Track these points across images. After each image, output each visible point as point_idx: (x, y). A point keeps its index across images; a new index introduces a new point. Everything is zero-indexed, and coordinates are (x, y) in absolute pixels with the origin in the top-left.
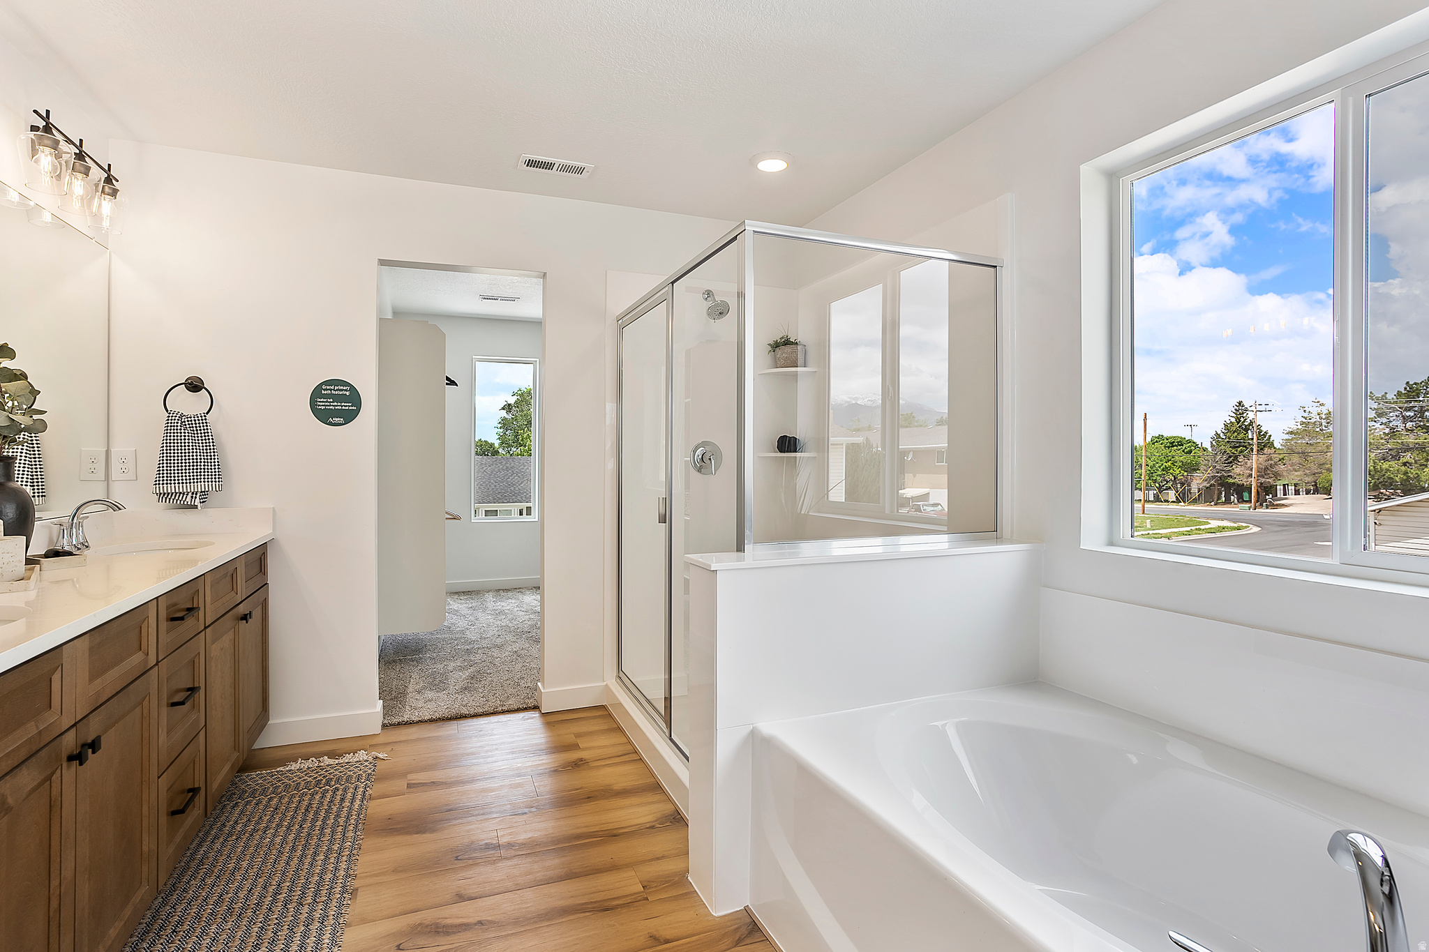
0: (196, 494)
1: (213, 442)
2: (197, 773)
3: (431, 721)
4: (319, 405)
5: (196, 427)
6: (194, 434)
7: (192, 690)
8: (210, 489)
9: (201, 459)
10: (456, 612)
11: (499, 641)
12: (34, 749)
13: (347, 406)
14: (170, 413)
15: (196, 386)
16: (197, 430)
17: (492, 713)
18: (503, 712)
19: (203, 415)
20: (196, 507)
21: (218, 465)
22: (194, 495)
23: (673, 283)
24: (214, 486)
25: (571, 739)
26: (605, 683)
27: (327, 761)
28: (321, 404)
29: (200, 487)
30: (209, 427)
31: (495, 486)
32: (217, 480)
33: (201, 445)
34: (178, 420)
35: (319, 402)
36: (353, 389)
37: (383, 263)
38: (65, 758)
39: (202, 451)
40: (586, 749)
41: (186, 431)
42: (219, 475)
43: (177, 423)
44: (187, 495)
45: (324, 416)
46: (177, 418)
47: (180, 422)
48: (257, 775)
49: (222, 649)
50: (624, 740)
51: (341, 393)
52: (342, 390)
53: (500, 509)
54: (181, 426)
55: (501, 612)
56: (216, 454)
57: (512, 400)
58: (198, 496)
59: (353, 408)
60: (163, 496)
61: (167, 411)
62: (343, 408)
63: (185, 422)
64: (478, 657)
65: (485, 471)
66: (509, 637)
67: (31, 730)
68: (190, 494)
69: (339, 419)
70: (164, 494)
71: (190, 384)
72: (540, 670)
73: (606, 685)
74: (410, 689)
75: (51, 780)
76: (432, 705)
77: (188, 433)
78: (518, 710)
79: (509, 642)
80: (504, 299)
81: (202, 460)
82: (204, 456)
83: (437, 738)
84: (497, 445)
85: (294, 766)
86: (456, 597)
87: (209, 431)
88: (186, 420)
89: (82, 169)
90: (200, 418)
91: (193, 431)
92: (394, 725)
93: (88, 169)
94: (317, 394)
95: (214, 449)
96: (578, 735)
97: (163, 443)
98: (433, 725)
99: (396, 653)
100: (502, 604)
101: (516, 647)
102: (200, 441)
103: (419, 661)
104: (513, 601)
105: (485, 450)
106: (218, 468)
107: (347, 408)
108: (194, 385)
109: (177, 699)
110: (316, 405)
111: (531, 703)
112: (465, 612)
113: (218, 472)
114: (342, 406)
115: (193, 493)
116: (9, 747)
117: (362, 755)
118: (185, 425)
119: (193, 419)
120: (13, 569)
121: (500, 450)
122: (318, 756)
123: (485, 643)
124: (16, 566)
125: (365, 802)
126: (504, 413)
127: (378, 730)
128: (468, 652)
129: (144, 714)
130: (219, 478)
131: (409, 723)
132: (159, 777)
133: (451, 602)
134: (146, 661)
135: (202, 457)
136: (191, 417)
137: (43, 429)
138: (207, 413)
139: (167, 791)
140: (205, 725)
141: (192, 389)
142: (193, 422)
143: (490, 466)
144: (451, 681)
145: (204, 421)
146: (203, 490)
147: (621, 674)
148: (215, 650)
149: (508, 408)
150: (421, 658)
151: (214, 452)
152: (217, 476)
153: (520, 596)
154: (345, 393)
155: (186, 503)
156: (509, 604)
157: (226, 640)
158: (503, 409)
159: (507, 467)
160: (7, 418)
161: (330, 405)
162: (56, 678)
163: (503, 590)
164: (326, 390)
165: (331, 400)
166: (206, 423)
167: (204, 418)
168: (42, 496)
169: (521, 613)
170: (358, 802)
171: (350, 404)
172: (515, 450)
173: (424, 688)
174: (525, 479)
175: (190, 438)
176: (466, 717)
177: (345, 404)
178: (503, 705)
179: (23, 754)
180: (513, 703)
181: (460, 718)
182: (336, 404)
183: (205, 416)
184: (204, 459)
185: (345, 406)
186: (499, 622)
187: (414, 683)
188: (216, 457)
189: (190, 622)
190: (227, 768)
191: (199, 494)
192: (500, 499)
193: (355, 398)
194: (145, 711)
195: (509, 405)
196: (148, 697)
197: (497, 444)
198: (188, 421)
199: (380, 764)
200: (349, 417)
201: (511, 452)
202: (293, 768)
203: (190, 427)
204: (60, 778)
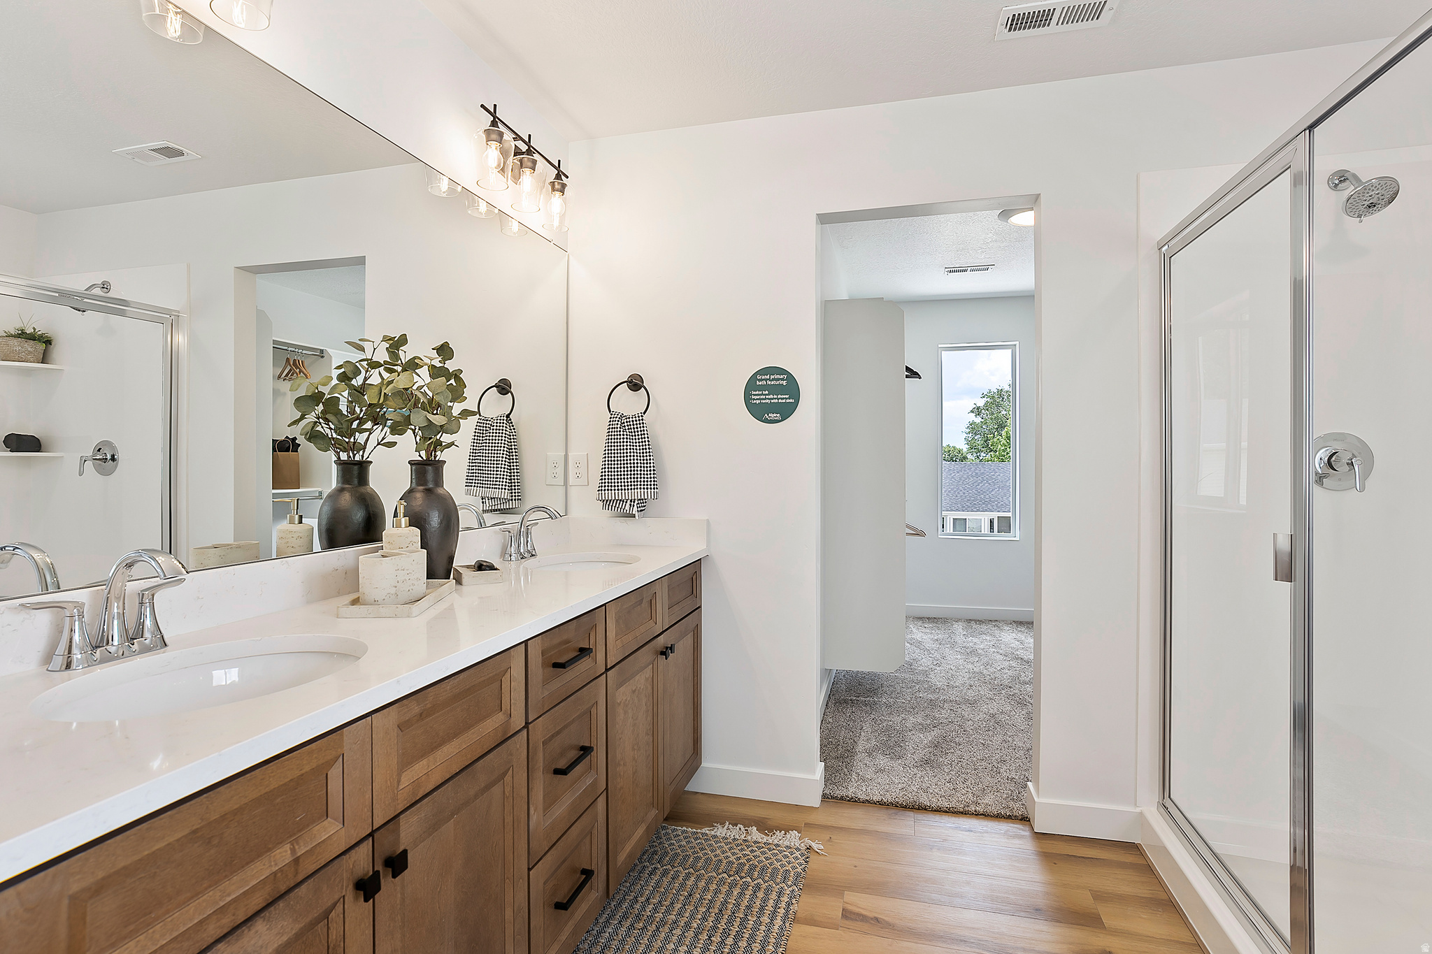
0: (634, 502)
1: (649, 445)
2: (594, 847)
3: (881, 804)
4: (754, 399)
5: (634, 428)
6: (632, 436)
7: (586, 750)
8: (649, 497)
9: (637, 463)
10: (918, 644)
11: (971, 694)
12: (283, 888)
13: (784, 399)
14: (612, 414)
15: (636, 385)
16: (635, 432)
17: (962, 813)
18: (977, 815)
19: (640, 415)
20: (634, 516)
21: (654, 470)
22: (632, 503)
23: (1311, 128)
24: (649, 493)
25: (1085, 900)
26: (1138, 810)
27: (755, 834)
28: (756, 397)
29: (637, 494)
30: (645, 429)
31: (964, 493)
32: (652, 487)
33: (638, 448)
34: (618, 421)
35: (754, 395)
36: (791, 378)
37: (824, 219)
38: (351, 886)
39: (638, 455)
40: (1115, 932)
41: (625, 433)
42: (654, 481)
43: (617, 424)
44: (626, 502)
45: (759, 412)
46: (617, 419)
47: (619, 423)
48: (683, 832)
49: (634, 692)
50: (1185, 936)
51: (778, 383)
52: (778, 380)
53: (969, 517)
54: (620, 428)
55: (973, 652)
56: (652, 457)
57: (981, 403)
58: (635, 504)
59: (791, 401)
60: (607, 503)
61: (610, 411)
62: (780, 401)
63: (624, 423)
64: (944, 714)
65: (953, 477)
66: (984, 691)
67: (282, 855)
68: (629, 501)
69: (775, 415)
70: (607, 501)
71: (630, 382)
72: (1030, 753)
73: (1141, 813)
74: (860, 748)
75: (328, 918)
76: (882, 779)
77: (627, 435)
78: (998, 817)
79: (984, 698)
80: (976, 269)
81: (639, 465)
82: (640, 460)
83: (887, 837)
84: (965, 450)
85: (720, 831)
86: (920, 623)
87: (646, 432)
88: (625, 421)
89: (530, 164)
90: (637, 419)
91: (632, 432)
92: (836, 798)
93: (534, 162)
94: (751, 386)
95: (649, 452)
96: (1099, 896)
97: (605, 450)
98: (882, 813)
99: (849, 690)
100: (975, 640)
101: (993, 707)
102: (638, 444)
103: (872, 706)
104: (988, 638)
105: (954, 456)
106: (654, 474)
107: (784, 401)
108: (635, 384)
109: (562, 764)
110: (751, 399)
111: (1017, 808)
112: (929, 645)
113: (654, 478)
114: (778, 399)
115: (631, 501)
116: (229, 895)
117: (793, 838)
118: (625, 426)
119: (631, 419)
120: (410, 588)
121: (969, 456)
122: (748, 822)
123: (953, 695)
124: (413, 585)
125: (787, 925)
126: (972, 417)
127: (815, 801)
128: (932, 704)
129: (506, 792)
130: (654, 485)
131: (854, 801)
132: (529, 870)
133: (914, 630)
134: (507, 724)
135: (639, 461)
136: (629, 418)
137: (457, 430)
138: (644, 413)
139: (544, 884)
140: (607, 789)
141: (633, 389)
142: (631, 423)
143: (958, 472)
144: (910, 746)
145: (641, 422)
146: (639, 498)
147: (1168, 803)
148: (622, 695)
149: (977, 411)
150: (875, 703)
151: (650, 456)
152: (652, 483)
153: (997, 632)
154: (781, 382)
155: (625, 511)
156: (982, 641)
157: (641, 680)
158: (972, 412)
159: (977, 474)
160: (425, 419)
161: (766, 399)
162: (335, 773)
163: (976, 621)
164: (761, 380)
165: (767, 392)
166: (643, 423)
167: (641, 418)
168: (518, 499)
169: (999, 657)
170: (778, 922)
171: (787, 396)
172: (985, 455)
173: (876, 748)
174: (996, 487)
175: (628, 440)
176: (926, 809)
177: (782, 396)
178: (977, 803)
179: (257, 902)
180: (989, 802)
181: (919, 809)
182: (771, 396)
183: (642, 416)
184: (641, 463)
185: (782, 399)
186: (970, 666)
187: (865, 739)
188: (652, 461)
189: (584, 665)
190: (640, 831)
191: (636, 502)
192: (969, 507)
193: (792, 388)
194: (508, 790)
195: (978, 408)
196: (510, 772)
197: (965, 448)
198: (627, 422)
199: (815, 862)
200: (786, 411)
201: (981, 458)
202: (718, 834)
203: (628, 429)
204: (342, 916)
